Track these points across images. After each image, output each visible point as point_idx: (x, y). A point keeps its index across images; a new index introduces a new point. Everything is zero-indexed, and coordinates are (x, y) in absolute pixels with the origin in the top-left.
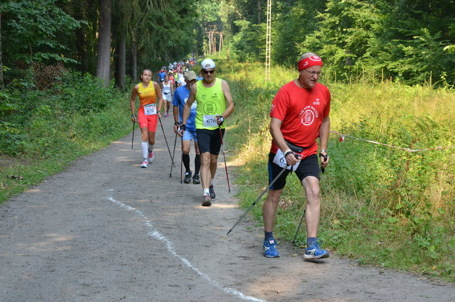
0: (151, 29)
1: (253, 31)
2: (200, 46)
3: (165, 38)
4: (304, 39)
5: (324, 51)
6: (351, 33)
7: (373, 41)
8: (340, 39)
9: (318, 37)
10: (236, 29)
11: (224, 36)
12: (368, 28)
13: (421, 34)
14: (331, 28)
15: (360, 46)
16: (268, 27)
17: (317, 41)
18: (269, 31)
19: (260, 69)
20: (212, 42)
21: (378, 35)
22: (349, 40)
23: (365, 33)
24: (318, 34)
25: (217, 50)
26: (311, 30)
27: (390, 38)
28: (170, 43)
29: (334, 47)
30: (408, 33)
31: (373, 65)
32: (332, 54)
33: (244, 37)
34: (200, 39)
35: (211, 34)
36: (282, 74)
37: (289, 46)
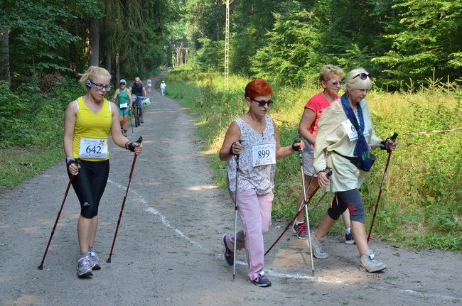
0: (132, 44)
1: (213, 47)
2: (170, 59)
3: (144, 52)
4: (255, 53)
5: (272, 62)
6: (294, 48)
7: (312, 54)
8: (285, 53)
9: (267, 52)
10: (199, 46)
11: (189, 52)
12: (307, 44)
13: (352, 48)
14: (278, 44)
15: (301, 58)
16: (226, 44)
17: (266, 54)
18: (227, 47)
19: (220, 77)
20: (179, 56)
21: (316, 49)
22: (292, 53)
23: (305, 48)
24: (267, 49)
25: (184, 62)
26: (261, 46)
27: (326, 52)
28: (147, 56)
29: (280, 59)
30: (340, 48)
31: (312, 74)
32: (278, 64)
33: (206, 52)
34: (169, 53)
35: (178, 49)
36: (237, 81)
37: (243, 59)
